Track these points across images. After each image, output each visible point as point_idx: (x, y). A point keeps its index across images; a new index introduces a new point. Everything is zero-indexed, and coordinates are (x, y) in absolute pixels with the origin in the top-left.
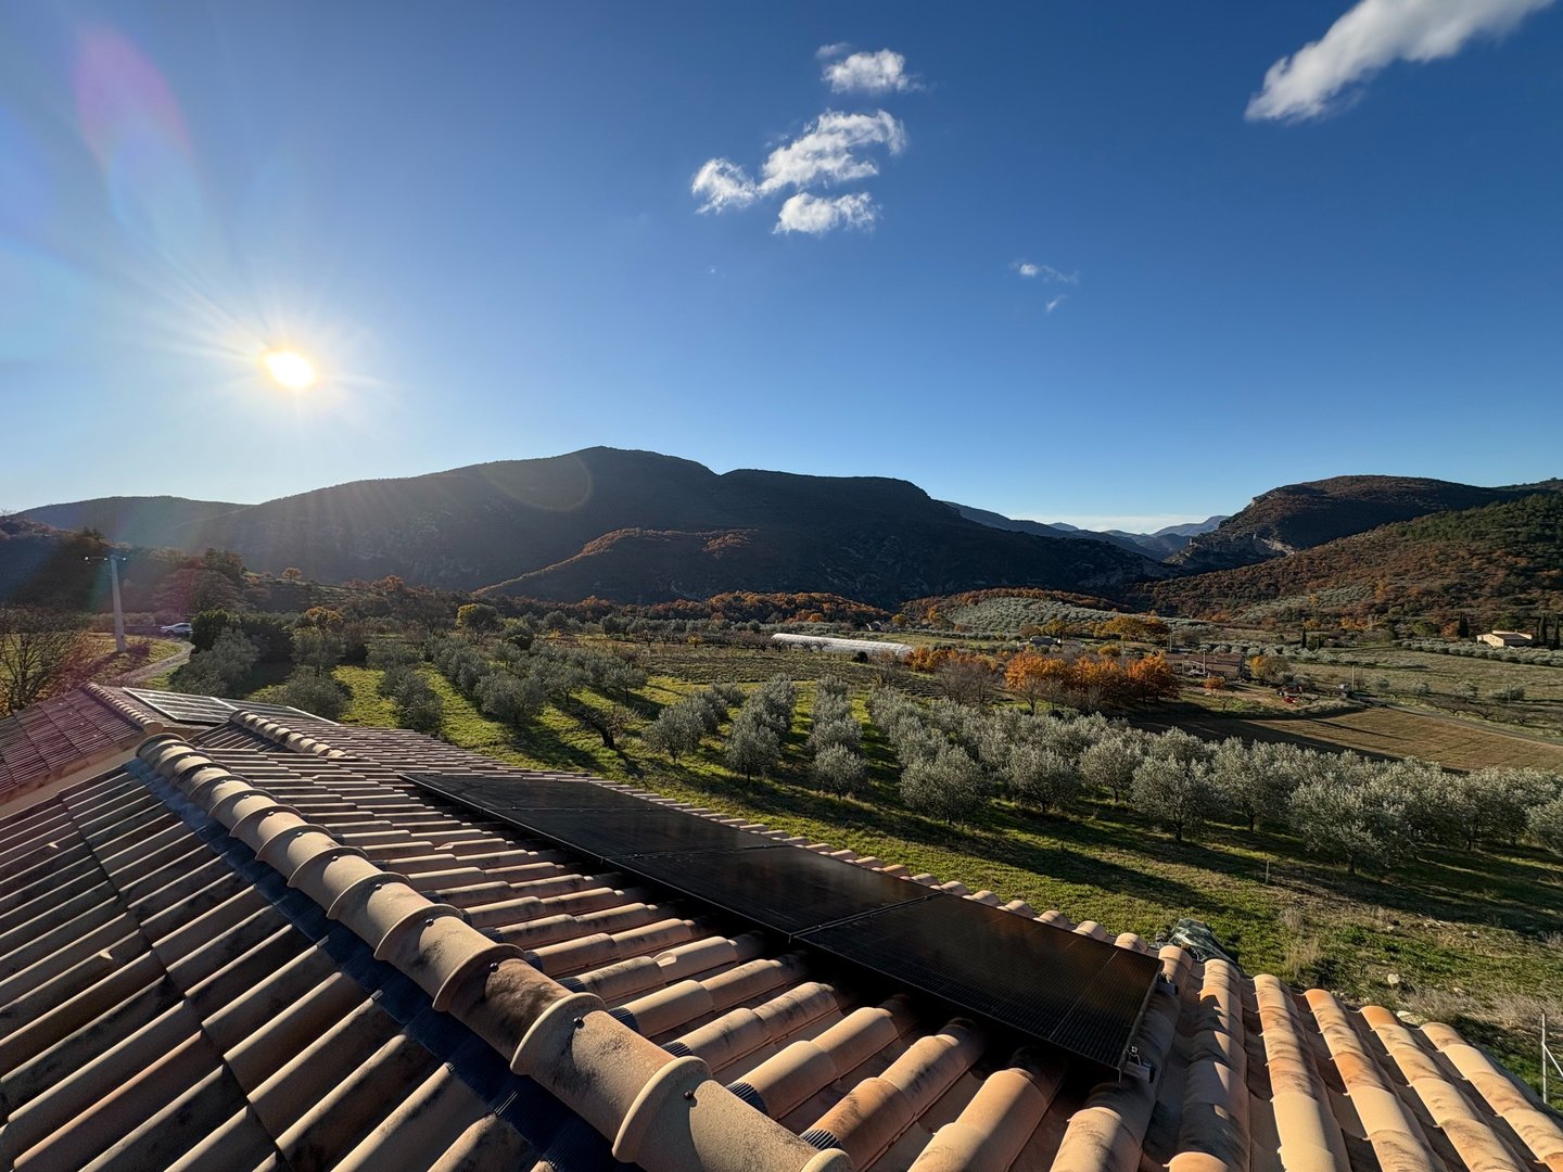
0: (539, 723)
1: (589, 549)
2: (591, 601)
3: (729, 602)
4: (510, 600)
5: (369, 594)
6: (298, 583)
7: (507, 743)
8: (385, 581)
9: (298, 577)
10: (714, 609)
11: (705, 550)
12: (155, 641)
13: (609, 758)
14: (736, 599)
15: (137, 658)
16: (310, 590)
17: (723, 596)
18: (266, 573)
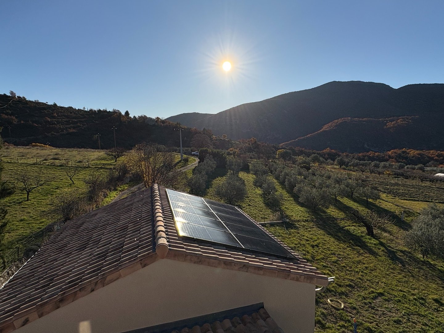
0: (325, 212)
1: (325, 128)
2: (327, 150)
3: (400, 154)
4: (294, 148)
5: (246, 144)
6: (226, 140)
7: (313, 221)
8: (251, 140)
9: (226, 138)
10: (390, 157)
11: (385, 127)
12: (190, 157)
13: (375, 244)
14: (404, 152)
15: (185, 163)
16: (229, 142)
17: (395, 150)
18: (217, 136)
